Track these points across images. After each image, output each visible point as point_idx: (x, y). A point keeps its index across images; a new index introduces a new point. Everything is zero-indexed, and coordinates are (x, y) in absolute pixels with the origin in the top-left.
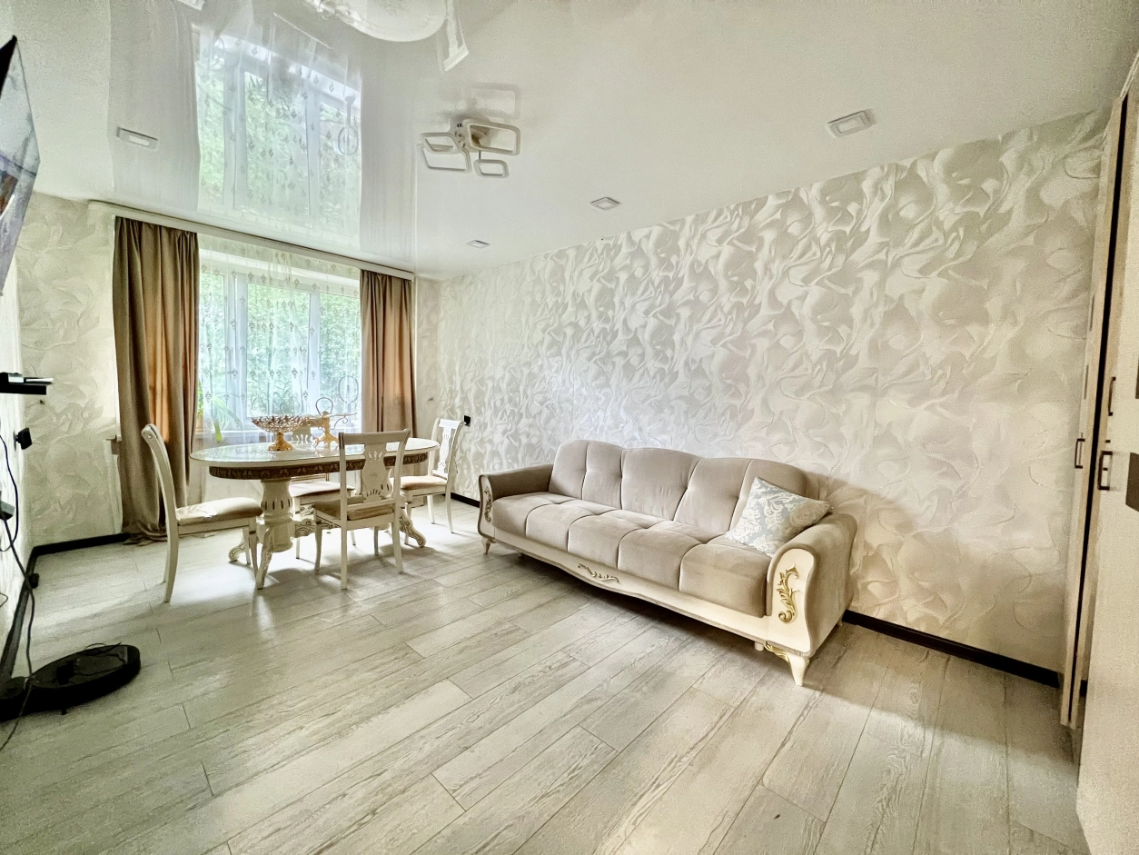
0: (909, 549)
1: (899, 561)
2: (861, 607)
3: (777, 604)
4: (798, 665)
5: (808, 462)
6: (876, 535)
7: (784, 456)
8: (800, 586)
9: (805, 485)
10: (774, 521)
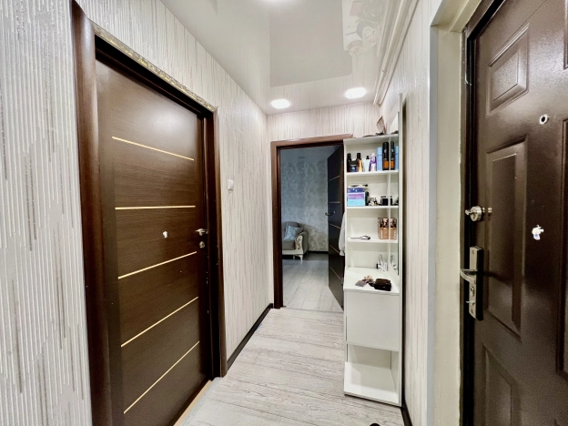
0: (318, 235)
1: (316, 239)
2: (311, 249)
3: (297, 246)
4: (301, 257)
5: (299, 221)
6: (312, 234)
7: (293, 220)
8: (300, 242)
9: (299, 225)
10: (294, 233)
